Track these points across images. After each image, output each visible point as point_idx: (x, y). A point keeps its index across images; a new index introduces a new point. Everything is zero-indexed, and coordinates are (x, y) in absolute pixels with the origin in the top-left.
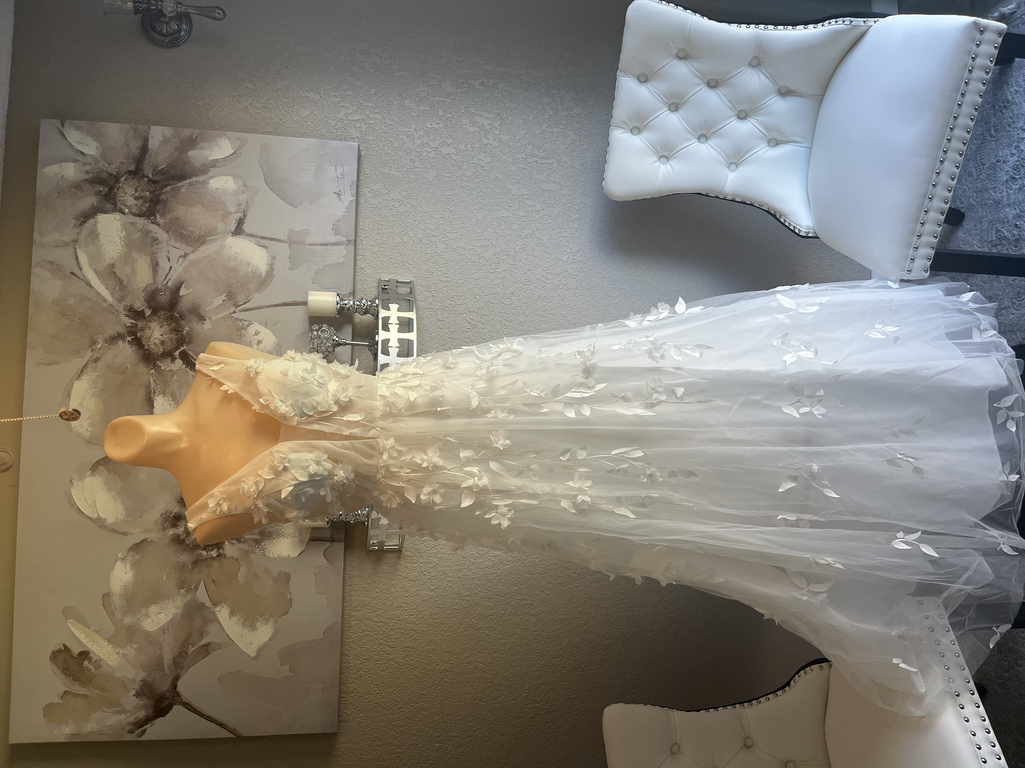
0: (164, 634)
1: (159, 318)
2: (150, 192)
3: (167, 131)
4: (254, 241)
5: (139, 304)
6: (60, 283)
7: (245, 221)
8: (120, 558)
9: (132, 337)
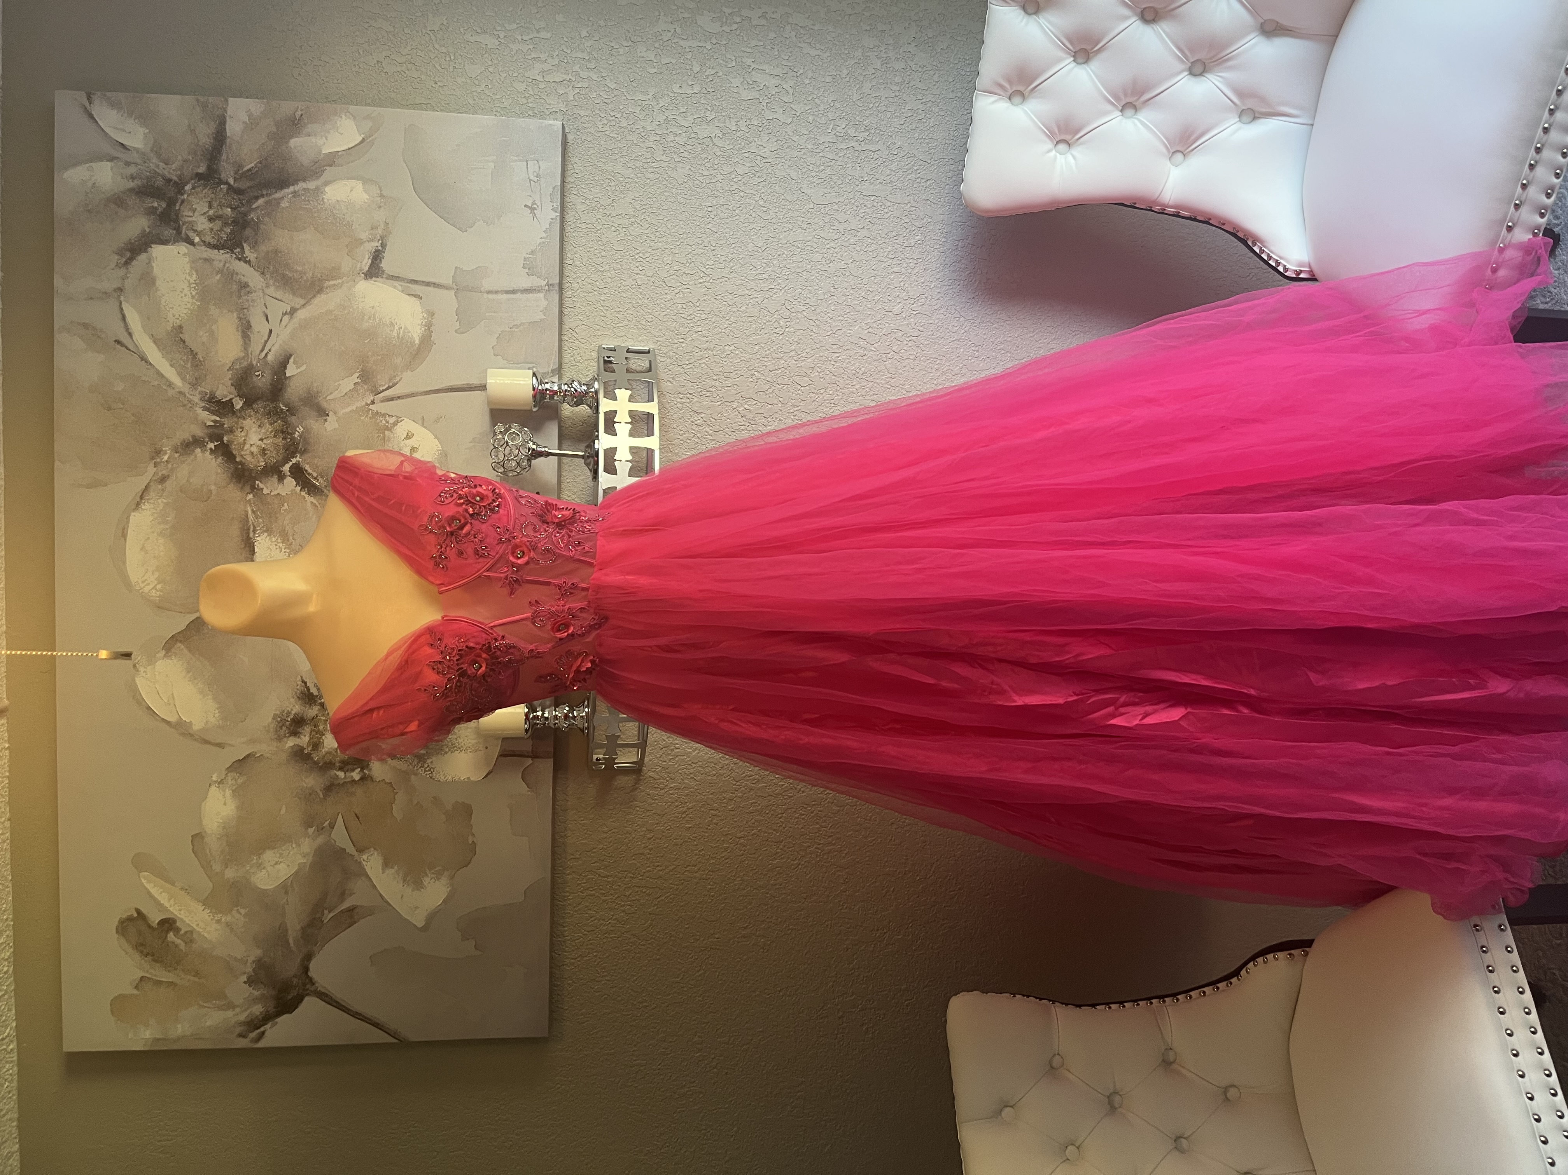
0: (286, 893)
1: (257, 412)
2: (231, 208)
3: (255, 106)
4: (400, 288)
5: (225, 391)
6: (101, 357)
7: (385, 255)
8: (216, 782)
9: (216, 443)
